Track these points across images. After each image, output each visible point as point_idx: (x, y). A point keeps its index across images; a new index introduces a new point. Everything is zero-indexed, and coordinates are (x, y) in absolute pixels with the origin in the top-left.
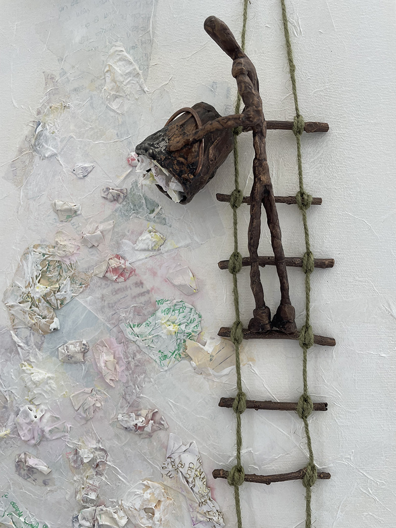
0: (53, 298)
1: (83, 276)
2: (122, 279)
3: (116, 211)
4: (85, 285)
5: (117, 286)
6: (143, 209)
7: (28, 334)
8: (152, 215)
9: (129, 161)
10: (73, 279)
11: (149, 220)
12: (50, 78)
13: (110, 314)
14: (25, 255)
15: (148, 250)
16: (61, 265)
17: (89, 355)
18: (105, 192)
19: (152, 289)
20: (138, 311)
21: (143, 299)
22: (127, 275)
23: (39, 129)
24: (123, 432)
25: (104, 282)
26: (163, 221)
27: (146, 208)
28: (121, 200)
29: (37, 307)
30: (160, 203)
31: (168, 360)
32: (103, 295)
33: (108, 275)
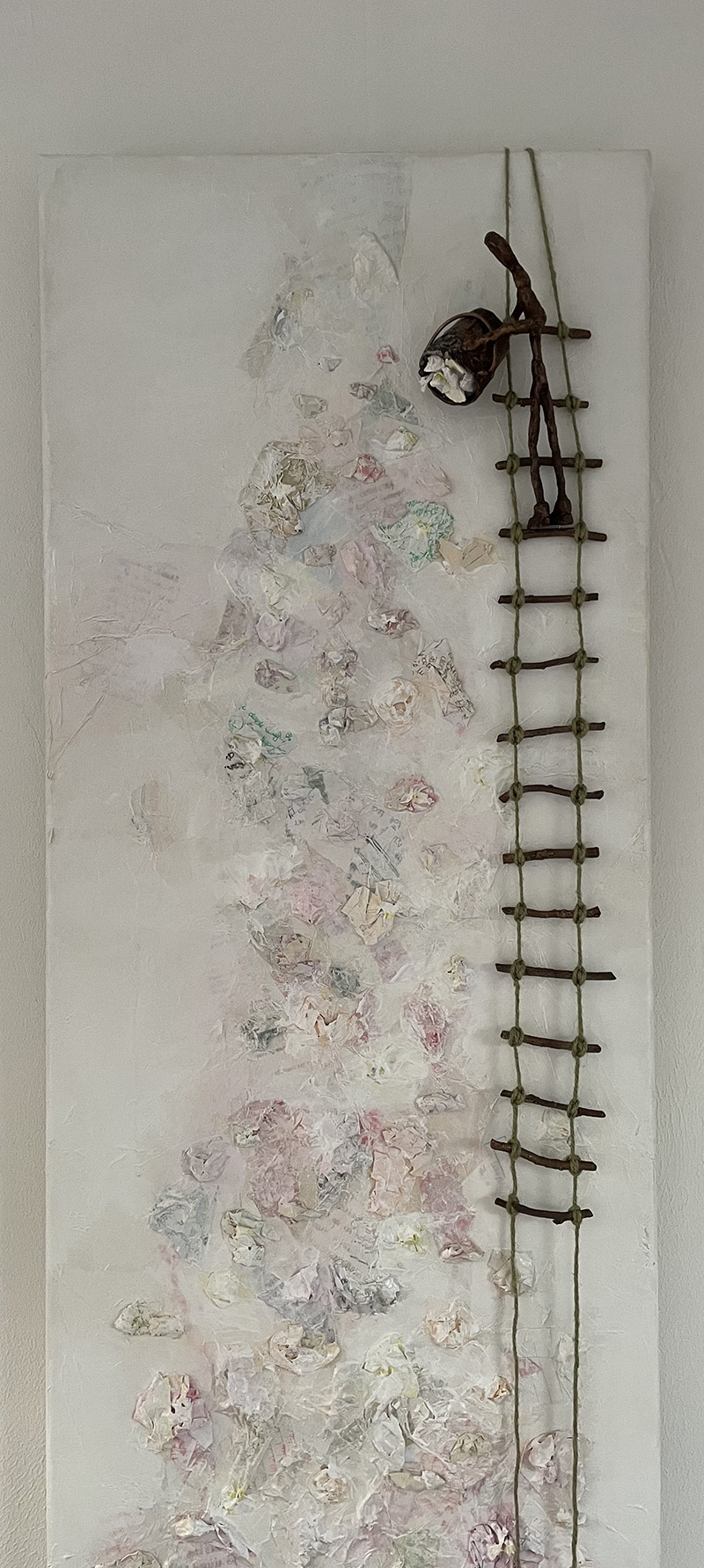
0: (298, 498)
1: (329, 477)
2: (371, 480)
3: (365, 409)
4: (331, 486)
5: (365, 487)
6: (394, 407)
7: (268, 536)
8: (403, 415)
9: (379, 356)
10: (318, 479)
11: (400, 419)
12: (291, 262)
13: (359, 516)
14: (263, 454)
15: (400, 450)
16: (304, 464)
17: (336, 557)
18: (353, 388)
19: (403, 490)
20: (387, 514)
21: (394, 501)
22: (377, 475)
23: (281, 316)
24: (373, 632)
25: (351, 483)
26: (415, 421)
27: (396, 407)
28: (370, 397)
29: (279, 508)
30: (412, 402)
31: (419, 561)
32: (350, 497)
33: (356, 475)
